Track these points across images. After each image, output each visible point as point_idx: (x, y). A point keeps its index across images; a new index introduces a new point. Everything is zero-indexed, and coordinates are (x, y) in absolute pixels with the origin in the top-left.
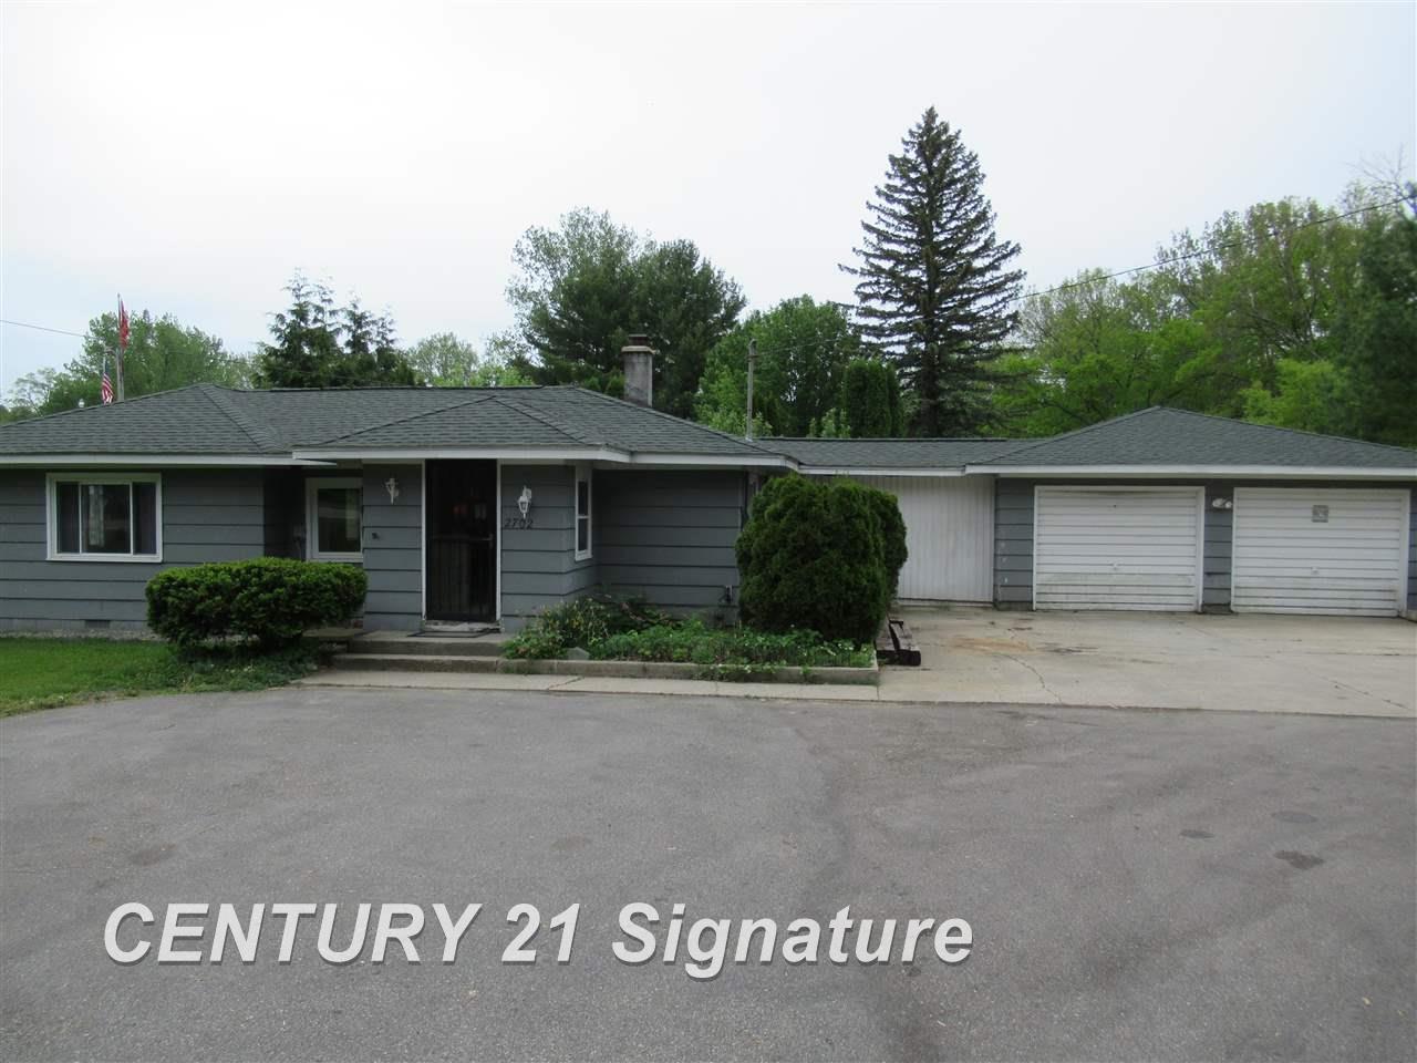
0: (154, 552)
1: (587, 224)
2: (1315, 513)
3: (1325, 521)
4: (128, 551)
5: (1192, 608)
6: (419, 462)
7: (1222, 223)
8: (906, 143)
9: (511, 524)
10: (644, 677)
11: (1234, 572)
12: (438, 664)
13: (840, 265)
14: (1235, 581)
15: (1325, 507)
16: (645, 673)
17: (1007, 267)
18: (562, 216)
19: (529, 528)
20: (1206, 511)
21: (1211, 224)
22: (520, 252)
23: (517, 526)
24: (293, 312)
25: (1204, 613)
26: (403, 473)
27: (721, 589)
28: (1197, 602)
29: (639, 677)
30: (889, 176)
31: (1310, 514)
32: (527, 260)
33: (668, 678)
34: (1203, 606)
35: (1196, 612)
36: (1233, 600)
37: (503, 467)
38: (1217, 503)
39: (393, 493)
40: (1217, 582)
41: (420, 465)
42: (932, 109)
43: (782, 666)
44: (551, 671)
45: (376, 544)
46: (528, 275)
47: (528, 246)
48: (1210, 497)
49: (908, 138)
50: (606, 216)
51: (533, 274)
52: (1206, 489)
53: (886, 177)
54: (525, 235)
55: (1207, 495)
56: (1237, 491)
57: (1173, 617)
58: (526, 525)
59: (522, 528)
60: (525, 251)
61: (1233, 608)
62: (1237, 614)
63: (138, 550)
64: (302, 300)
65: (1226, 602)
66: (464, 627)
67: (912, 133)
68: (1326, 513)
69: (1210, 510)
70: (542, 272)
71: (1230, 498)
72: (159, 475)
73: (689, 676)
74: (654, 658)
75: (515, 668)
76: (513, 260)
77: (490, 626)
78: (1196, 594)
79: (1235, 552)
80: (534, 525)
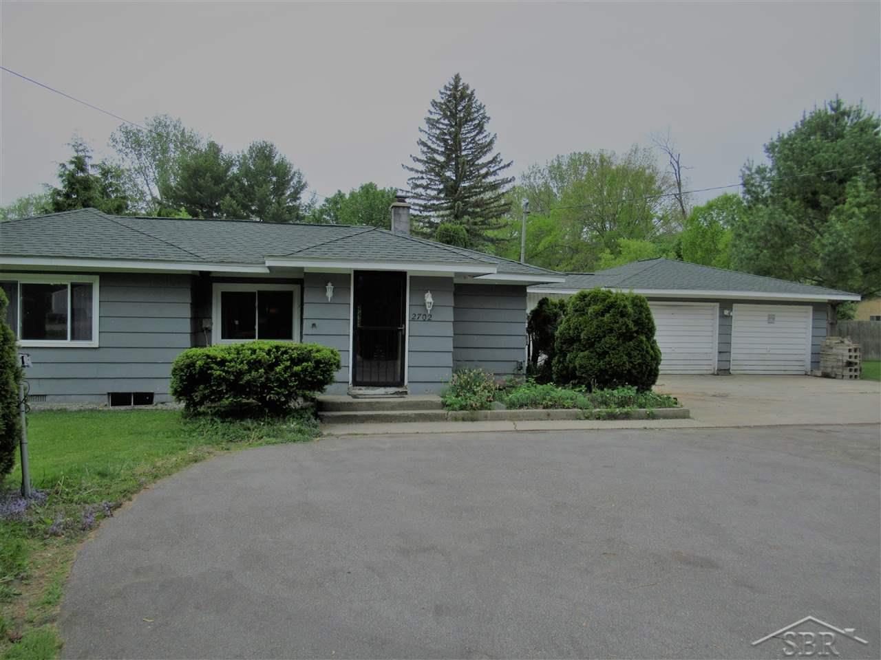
0: (90, 339)
1: (166, 126)
2: (769, 318)
3: (773, 323)
4: (66, 339)
5: (711, 372)
6: (348, 272)
7: (554, 161)
8: (442, 93)
9: (416, 318)
10: (548, 420)
11: (733, 351)
12: (404, 417)
13: (403, 165)
14: (733, 356)
15: (774, 315)
16: (549, 417)
17: (502, 175)
18: (146, 118)
19: (429, 320)
20: (720, 316)
21: (549, 161)
22: (114, 140)
23: (421, 319)
24: (72, 162)
25: (718, 375)
26: (337, 279)
27: (515, 363)
28: (714, 369)
29: (545, 420)
30: (431, 113)
31: (766, 318)
32: (120, 146)
33: (564, 419)
34: (718, 370)
35: (713, 374)
36: (732, 368)
37: (411, 277)
38: (726, 312)
39: (329, 294)
40: (724, 357)
41: (350, 275)
42: (458, 75)
43: (634, 409)
44: (486, 418)
45: (314, 331)
46: (120, 157)
47: (120, 136)
48: (722, 309)
49: (443, 91)
50: (179, 121)
51: (124, 156)
52: (720, 305)
53: (429, 113)
54: (119, 129)
55: (720, 307)
56: (735, 305)
57: (702, 377)
58: (427, 318)
59: (424, 321)
60: (118, 140)
61: (731, 372)
62: (732, 375)
63: (73, 338)
64: (81, 154)
65: (728, 368)
66: (381, 390)
67: (446, 88)
68: (774, 319)
69: (722, 316)
70: (130, 155)
71: (731, 309)
72: (97, 278)
73: (578, 418)
74: (552, 406)
75: (460, 418)
76: (108, 145)
77: (400, 390)
78: (714, 365)
79: (733, 340)
80: (433, 319)
